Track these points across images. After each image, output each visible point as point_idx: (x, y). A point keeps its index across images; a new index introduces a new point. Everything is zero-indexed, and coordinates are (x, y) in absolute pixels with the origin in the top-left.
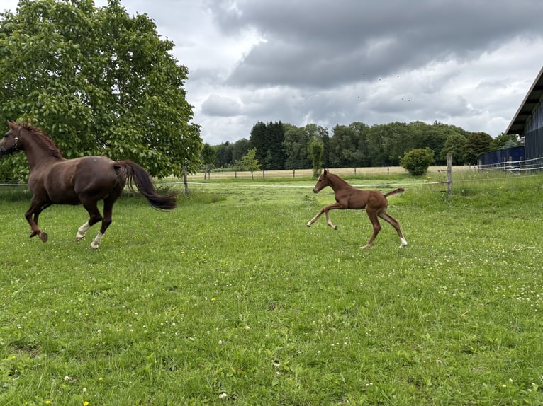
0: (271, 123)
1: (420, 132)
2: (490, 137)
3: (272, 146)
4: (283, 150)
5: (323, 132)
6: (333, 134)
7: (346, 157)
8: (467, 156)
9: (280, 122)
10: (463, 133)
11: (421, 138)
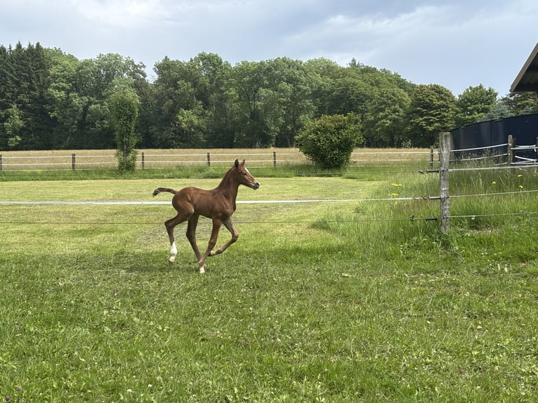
0: (19, 46)
1: (326, 82)
2: (449, 95)
3: (20, 97)
4: (48, 107)
5: (136, 71)
6: (156, 77)
7: (184, 125)
8: (412, 130)
9: (38, 44)
10: (402, 84)
11: (329, 93)
